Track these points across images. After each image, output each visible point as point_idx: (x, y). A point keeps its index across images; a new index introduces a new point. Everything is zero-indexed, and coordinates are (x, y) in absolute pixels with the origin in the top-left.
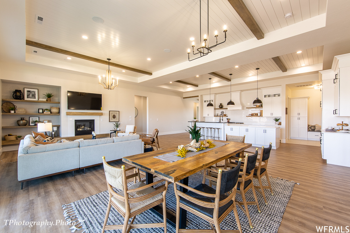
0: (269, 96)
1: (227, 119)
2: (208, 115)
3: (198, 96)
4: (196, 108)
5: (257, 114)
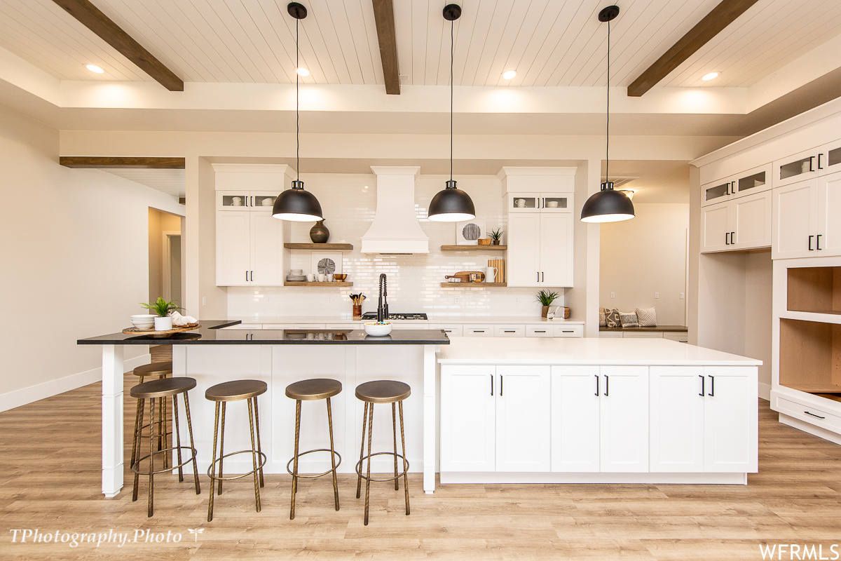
0: (530, 202)
1: (353, 297)
2: (249, 276)
3: (178, 163)
4: (166, 243)
5: (483, 277)
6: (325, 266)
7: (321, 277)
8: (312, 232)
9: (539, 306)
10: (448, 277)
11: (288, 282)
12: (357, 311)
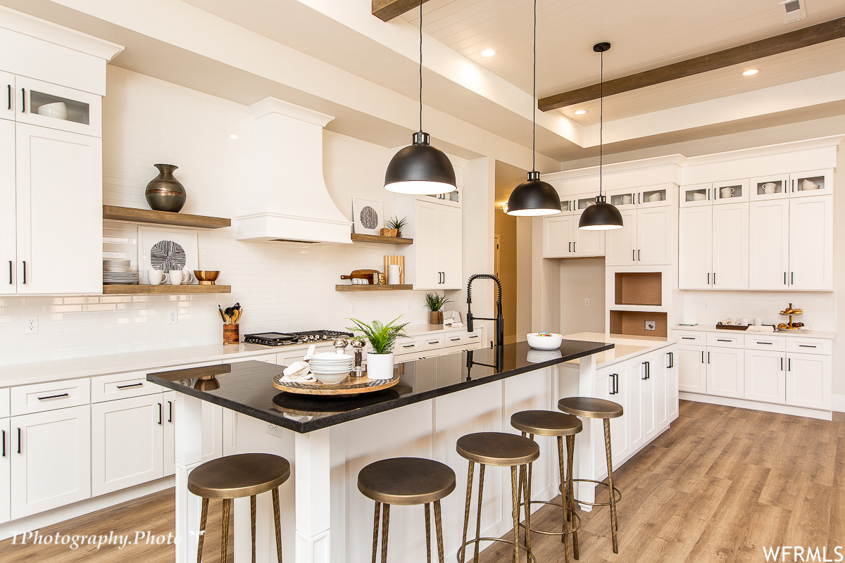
6: (166, 256)
7: (155, 276)
8: (151, 191)
9: (425, 311)
10: (345, 277)
11: (110, 285)
12: (232, 335)
